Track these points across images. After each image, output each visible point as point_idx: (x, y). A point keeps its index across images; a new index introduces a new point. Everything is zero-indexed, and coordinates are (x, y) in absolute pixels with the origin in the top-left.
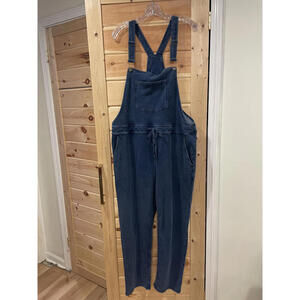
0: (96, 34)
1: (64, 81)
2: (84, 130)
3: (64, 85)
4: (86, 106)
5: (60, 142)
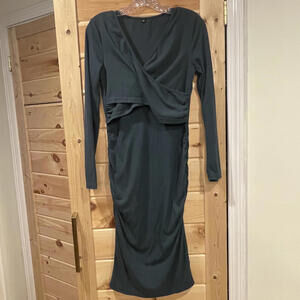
0: (68, 32)
1: (31, 95)
2: (56, 158)
3: (30, 100)
4: (58, 126)
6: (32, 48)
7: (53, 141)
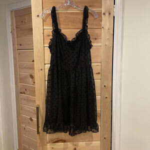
0: (38, 16)
1: (21, 45)
3: (20, 47)
4: (33, 61)
5: (16, 84)
6: (22, 22)
7: (30, 68)
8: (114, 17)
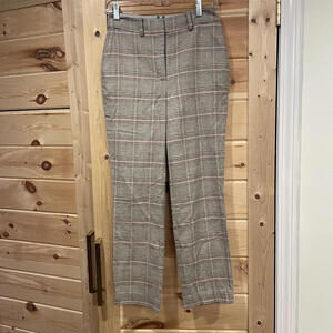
2: (30, 187)
4: (36, 143)
8: (279, 27)
